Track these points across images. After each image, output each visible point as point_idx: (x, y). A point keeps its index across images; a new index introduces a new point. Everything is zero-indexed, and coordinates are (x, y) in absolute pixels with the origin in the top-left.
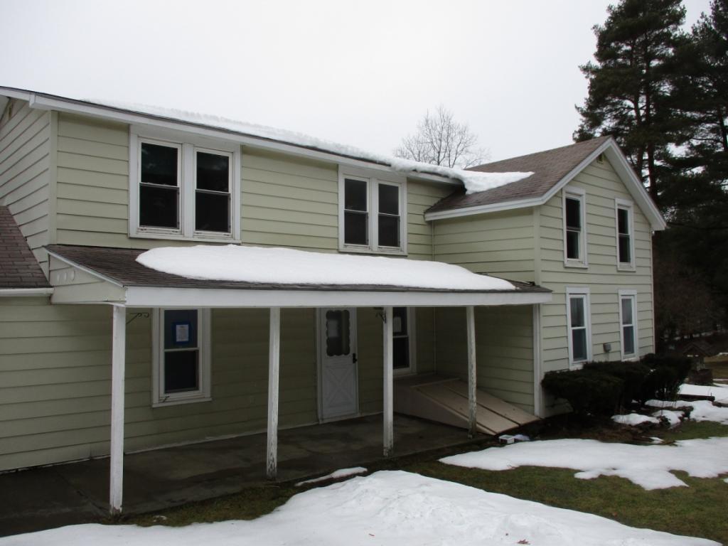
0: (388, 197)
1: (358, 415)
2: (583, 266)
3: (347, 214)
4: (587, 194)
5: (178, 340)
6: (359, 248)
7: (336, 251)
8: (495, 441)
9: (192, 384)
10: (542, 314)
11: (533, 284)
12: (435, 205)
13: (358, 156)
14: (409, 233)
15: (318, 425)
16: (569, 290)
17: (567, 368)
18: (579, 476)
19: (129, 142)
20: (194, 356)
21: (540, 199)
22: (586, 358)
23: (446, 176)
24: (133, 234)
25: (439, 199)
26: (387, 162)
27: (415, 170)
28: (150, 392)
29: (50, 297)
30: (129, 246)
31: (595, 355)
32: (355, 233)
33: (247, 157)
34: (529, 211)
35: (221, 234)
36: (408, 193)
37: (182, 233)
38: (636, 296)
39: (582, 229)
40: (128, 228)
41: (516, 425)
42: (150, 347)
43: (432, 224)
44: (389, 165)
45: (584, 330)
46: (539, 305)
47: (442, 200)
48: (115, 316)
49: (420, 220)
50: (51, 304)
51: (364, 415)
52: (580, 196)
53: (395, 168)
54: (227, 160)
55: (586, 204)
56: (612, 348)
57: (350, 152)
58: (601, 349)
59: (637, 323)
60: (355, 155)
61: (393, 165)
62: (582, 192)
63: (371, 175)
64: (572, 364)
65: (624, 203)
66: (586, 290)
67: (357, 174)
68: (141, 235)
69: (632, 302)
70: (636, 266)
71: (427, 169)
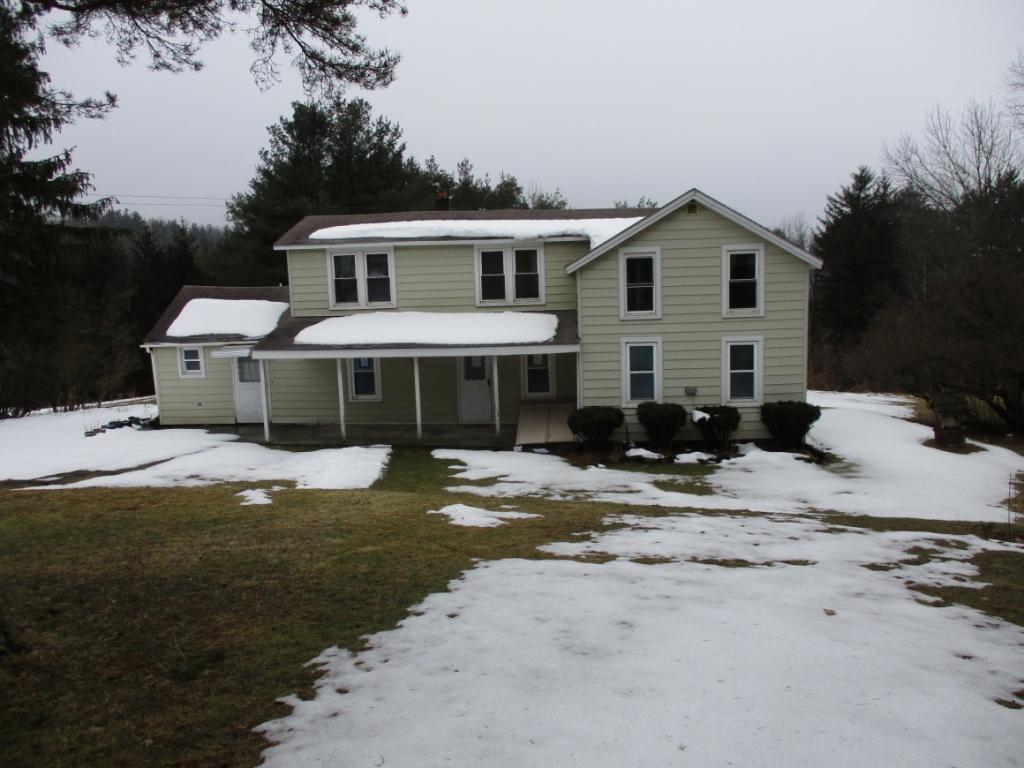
2: (657, 317)
3: (483, 279)
4: (662, 250)
5: (362, 365)
6: (497, 303)
7: (471, 308)
9: (371, 391)
10: (584, 361)
11: (577, 335)
13: (484, 235)
14: (547, 286)
15: (456, 423)
16: (626, 340)
17: (618, 404)
19: (326, 257)
20: (372, 375)
22: (651, 398)
23: (579, 236)
24: (332, 308)
26: (509, 236)
27: (541, 237)
28: (347, 393)
30: (330, 315)
31: (665, 397)
32: (492, 289)
33: (399, 252)
35: (385, 303)
36: (546, 254)
37: (360, 305)
38: (761, 343)
39: (654, 283)
40: (329, 305)
41: (544, 442)
44: (512, 238)
45: (651, 375)
46: (579, 353)
49: (562, 274)
52: (654, 253)
53: (519, 239)
54: (386, 256)
55: (662, 259)
56: (700, 392)
57: (477, 234)
58: (682, 392)
59: (761, 370)
60: (480, 236)
61: (516, 236)
62: (657, 249)
63: (505, 246)
64: (628, 403)
65: (743, 248)
66: (659, 339)
67: (491, 247)
68: (336, 308)
69: (755, 348)
70: (766, 311)
71: (553, 234)
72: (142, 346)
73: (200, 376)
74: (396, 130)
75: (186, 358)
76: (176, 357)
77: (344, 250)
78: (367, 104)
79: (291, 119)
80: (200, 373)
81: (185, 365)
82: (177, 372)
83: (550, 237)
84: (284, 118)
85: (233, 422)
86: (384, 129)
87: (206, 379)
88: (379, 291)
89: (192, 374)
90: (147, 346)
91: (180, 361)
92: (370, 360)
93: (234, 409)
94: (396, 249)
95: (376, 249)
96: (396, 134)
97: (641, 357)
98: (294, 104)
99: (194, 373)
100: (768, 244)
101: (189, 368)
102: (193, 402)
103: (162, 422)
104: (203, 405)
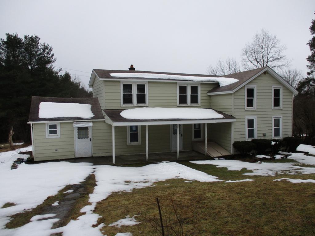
0: (194, 89)
1: (183, 151)
2: (254, 109)
3: (180, 96)
4: (257, 86)
5: (133, 130)
6: (184, 105)
7: (176, 106)
8: (212, 159)
9: (137, 140)
10: (234, 125)
11: (232, 116)
12: (211, 90)
13: (182, 79)
14: (201, 99)
15: (170, 152)
16: (246, 117)
17: (245, 140)
18: (217, 167)
19: (120, 84)
20: (137, 134)
21: (232, 91)
22: (254, 137)
23: (214, 81)
24: (122, 106)
25: (213, 88)
26: (192, 80)
27: (202, 81)
28: (127, 142)
29: (104, 121)
30: (121, 109)
31: (258, 137)
32: (183, 100)
33: (150, 84)
34: (231, 94)
35: (143, 104)
36: (201, 87)
37: (133, 105)
38: (282, 118)
39: (254, 97)
40: (121, 104)
41: (222, 155)
42: (126, 131)
43: (210, 96)
44: (193, 81)
45: (254, 129)
46: (233, 122)
47: (214, 88)
48: (113, 127)
49: (205, 95)
50: (105, 122)
51: (185, 150)
52: (254, 87)
53: (195, 81)
54: (144, 85)
55: (257, 89)
56: (267, 135)
57: (180, 79)
58: (262, 135)
59: (282, 127)
60: (181, 79)
61: (194, 81)
62: (255, 86)
63: (188, 84)
64: (247, 139)
65: (277, 87)
66: (256, 117)
67: (183, 84)
68: (124, 106)
69: (280, 119)
70: (283, 108)
71: (206, 80)
72: (28, 123)
73: (57, 137)
74: (51, 48)
75: (50, 129)
76: (45, 128)
77: (128, 82)
78: (38, 38)
79: (5, 40)
80: (58, 135)
81: (49, 131)
82: (45, 135)
83: (205, 81)
84: (2, 39)
85: (73, 157)
86: (45, 48)
87: (61, 138)
88: (141, 99)
89: (53, 136)
90: (31, 123)
91: (47, 129)
92: (136, 127)
93: (74, 151)
94: (149, 82)
95: (141, 82)
96: (51, 50)
97: (251, 123)
98: (7, 34)
99: (54, 136)
100: (284, 86)
101: (50, 133)
102: (54, 149)
103: (35, 160)
104: (58, 150)
